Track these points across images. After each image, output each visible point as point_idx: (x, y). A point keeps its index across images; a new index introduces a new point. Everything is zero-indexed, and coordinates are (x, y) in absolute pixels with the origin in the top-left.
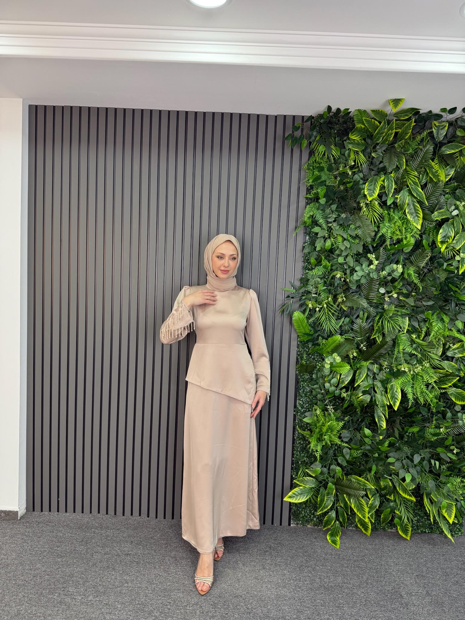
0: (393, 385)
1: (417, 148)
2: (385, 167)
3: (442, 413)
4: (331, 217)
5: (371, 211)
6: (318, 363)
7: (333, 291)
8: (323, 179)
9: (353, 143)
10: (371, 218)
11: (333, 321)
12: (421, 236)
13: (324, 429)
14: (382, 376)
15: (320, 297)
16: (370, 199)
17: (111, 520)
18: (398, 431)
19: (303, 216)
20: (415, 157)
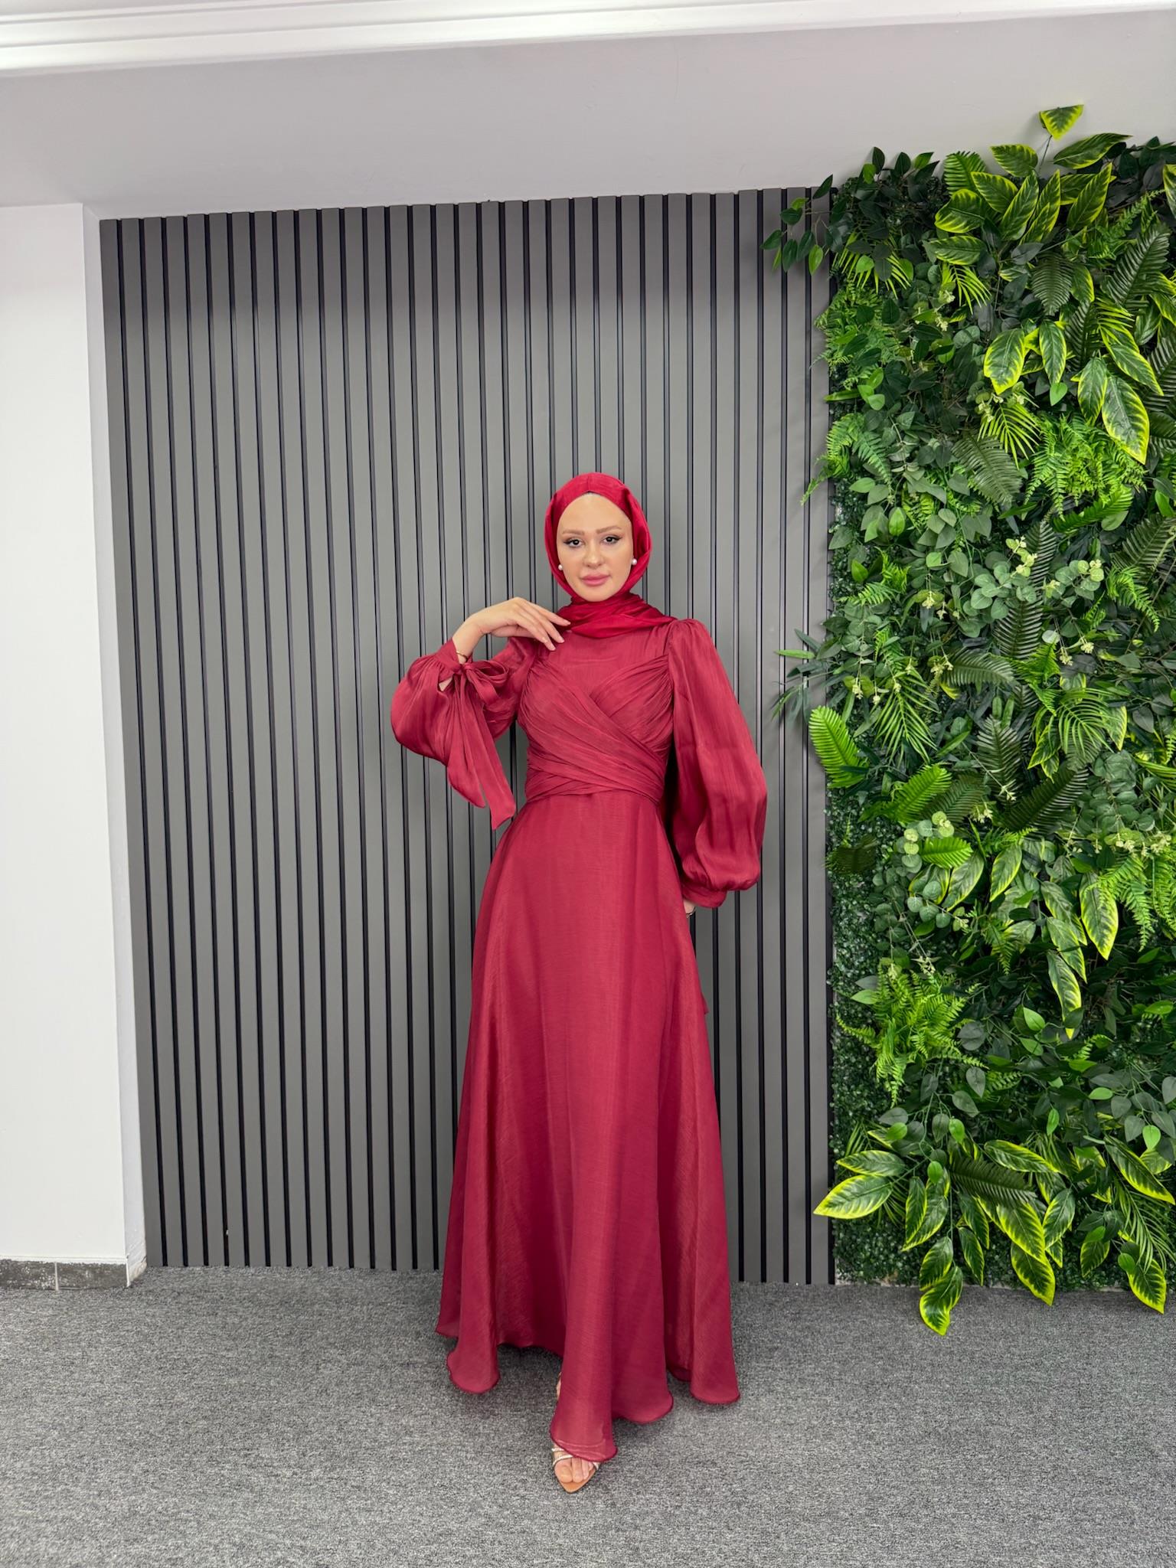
0: (1096, 892)
1: (1122, 247)
2: (1038, 302)
4: (901, 447)
5: (1007, 427)
6: (884, 846)
7: (917, 646)
8: (871, 346)
9: (949, 242)
10: (1009, 442)
12: (1149, 484)
13: (913, 1018)
14: (1058, 872)
15: (881, 664)
16: (1000, 390)
17: (361, 1281)
18: (1113, 1014)
19: (824, 448)
20: (1119, 270)
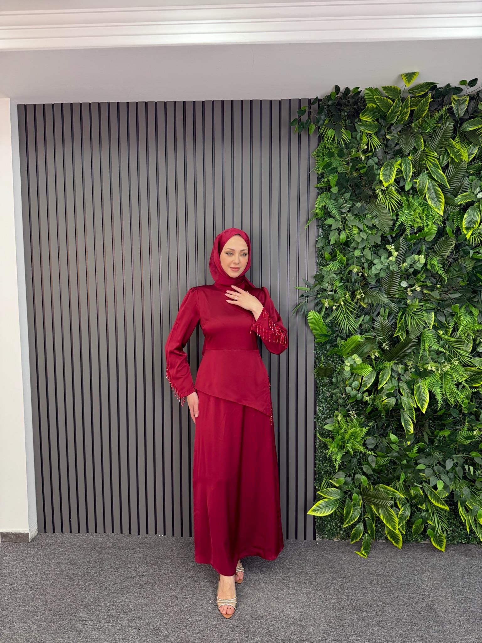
0: (420, 386)
1: (435, 127)
2: (401, 149)
3: (475, 414)
4: (345, 206)
5: (388, 199)
6: (337, 366)
7: (351, 287)
8: (334, 165)
9: (365, 124)
10: (389, 205)
11: (352, 320)
12: (444, 223)
13: (347, 437)
14: (407, 377)
15: (336, 294)
16: (386, 185)
17: (125, 539)
18: (427, 435)
19: (314, 207)
20: (434, 136)
